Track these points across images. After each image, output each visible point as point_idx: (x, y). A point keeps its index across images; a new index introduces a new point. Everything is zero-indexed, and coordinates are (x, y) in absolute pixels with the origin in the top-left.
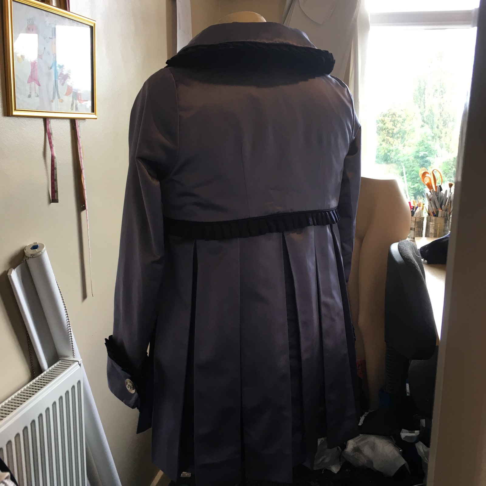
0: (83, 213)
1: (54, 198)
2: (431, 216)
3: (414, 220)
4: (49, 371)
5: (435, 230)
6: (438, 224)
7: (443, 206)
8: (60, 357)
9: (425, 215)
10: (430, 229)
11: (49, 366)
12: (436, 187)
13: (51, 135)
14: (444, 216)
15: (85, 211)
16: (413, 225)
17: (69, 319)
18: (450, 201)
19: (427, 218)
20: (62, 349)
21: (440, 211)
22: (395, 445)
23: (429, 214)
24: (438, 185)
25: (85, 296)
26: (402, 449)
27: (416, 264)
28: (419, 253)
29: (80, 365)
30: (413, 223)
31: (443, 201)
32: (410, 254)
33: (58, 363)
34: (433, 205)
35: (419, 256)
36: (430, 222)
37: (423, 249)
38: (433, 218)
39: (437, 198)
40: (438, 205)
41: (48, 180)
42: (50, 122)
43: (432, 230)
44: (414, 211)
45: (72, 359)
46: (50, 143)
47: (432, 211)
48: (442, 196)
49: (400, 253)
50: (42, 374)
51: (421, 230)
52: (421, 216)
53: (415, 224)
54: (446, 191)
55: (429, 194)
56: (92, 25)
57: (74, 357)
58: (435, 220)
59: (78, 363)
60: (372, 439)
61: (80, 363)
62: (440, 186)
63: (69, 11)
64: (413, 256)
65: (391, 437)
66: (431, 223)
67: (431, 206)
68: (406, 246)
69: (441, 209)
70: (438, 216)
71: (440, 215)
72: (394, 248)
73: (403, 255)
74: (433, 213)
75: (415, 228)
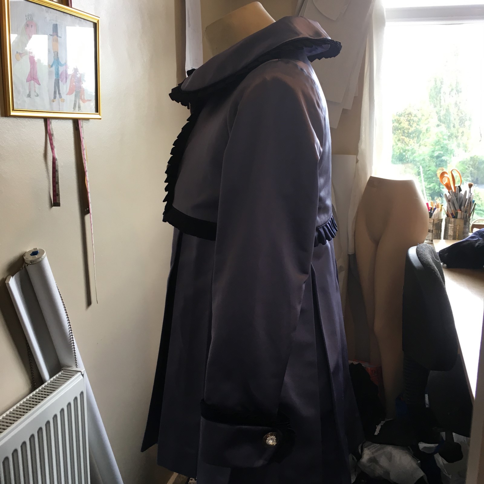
0: (87, 217)
1: (55, 202)
2: (450, 217)
3: (432, 221)
4: (51, 382)
5: (455, 232)
6: (457, 225)
7: (462, 207)
8: (63, 367)
9: (444, 216)
10: (448, 231)
11: (51, 377)
12: (455, 187)
13: (53, 136)
14: (464, 218)
15: (88, 215)
16: (431, 227)
17: (71, 328)
18: (470, 202)
19: (446, 219)
20: (65, 359)
21: (459, 212)
22: (413, 457)
23: (448, 215)
24: (457, 185)
25: (89, 303)
26: (420, 460)
27: (436, 270)
28: (439, 257)
29: (83, 375)
30: (431, 224)
31: (462, 202)
32: (429, 258)
33: (60, 373)
34: (451, 206)
35: (438, 260)
36: (449, 223)
37: (442, 252)
38: (452, 220)
39: (456, 199)
40: (457, 206)
41: (49, 183)
42: (51, 123)
43: (450, 232)
44: (432, 212)
45: (75, 369)
46: (52, 144)
47: (451, 213)
48: (462, 197)
49: (419, 258)
50: (43, 386)
51: (439, 232)
52: (439, 218)
53: (433, 226)
54: (466, 192)
55: (448, 194)
56: (96, 22)
57: (77, 367)
58: (454, 222)
59: (80, 373)
60: (389, 449)
61: (82, 374)
62: (459, 187)
63: (71, 7)
64: (432, 261)
65: (409, 447)
66: (450, 225)
67: (450, 207)
68: (424, 250)
69: (461, 210)
70: (457, 218)
71: (459, 216)
72: (412, 252)
73: (422, 260)
74: (452, 214)
75: (433, 231)
